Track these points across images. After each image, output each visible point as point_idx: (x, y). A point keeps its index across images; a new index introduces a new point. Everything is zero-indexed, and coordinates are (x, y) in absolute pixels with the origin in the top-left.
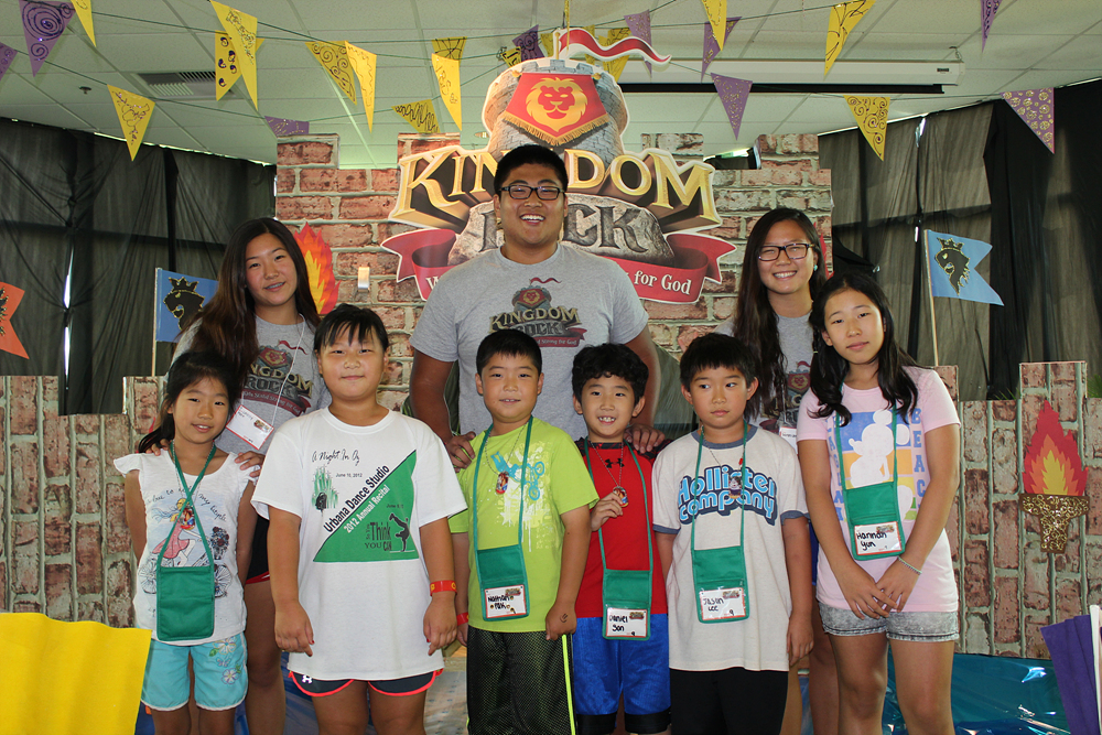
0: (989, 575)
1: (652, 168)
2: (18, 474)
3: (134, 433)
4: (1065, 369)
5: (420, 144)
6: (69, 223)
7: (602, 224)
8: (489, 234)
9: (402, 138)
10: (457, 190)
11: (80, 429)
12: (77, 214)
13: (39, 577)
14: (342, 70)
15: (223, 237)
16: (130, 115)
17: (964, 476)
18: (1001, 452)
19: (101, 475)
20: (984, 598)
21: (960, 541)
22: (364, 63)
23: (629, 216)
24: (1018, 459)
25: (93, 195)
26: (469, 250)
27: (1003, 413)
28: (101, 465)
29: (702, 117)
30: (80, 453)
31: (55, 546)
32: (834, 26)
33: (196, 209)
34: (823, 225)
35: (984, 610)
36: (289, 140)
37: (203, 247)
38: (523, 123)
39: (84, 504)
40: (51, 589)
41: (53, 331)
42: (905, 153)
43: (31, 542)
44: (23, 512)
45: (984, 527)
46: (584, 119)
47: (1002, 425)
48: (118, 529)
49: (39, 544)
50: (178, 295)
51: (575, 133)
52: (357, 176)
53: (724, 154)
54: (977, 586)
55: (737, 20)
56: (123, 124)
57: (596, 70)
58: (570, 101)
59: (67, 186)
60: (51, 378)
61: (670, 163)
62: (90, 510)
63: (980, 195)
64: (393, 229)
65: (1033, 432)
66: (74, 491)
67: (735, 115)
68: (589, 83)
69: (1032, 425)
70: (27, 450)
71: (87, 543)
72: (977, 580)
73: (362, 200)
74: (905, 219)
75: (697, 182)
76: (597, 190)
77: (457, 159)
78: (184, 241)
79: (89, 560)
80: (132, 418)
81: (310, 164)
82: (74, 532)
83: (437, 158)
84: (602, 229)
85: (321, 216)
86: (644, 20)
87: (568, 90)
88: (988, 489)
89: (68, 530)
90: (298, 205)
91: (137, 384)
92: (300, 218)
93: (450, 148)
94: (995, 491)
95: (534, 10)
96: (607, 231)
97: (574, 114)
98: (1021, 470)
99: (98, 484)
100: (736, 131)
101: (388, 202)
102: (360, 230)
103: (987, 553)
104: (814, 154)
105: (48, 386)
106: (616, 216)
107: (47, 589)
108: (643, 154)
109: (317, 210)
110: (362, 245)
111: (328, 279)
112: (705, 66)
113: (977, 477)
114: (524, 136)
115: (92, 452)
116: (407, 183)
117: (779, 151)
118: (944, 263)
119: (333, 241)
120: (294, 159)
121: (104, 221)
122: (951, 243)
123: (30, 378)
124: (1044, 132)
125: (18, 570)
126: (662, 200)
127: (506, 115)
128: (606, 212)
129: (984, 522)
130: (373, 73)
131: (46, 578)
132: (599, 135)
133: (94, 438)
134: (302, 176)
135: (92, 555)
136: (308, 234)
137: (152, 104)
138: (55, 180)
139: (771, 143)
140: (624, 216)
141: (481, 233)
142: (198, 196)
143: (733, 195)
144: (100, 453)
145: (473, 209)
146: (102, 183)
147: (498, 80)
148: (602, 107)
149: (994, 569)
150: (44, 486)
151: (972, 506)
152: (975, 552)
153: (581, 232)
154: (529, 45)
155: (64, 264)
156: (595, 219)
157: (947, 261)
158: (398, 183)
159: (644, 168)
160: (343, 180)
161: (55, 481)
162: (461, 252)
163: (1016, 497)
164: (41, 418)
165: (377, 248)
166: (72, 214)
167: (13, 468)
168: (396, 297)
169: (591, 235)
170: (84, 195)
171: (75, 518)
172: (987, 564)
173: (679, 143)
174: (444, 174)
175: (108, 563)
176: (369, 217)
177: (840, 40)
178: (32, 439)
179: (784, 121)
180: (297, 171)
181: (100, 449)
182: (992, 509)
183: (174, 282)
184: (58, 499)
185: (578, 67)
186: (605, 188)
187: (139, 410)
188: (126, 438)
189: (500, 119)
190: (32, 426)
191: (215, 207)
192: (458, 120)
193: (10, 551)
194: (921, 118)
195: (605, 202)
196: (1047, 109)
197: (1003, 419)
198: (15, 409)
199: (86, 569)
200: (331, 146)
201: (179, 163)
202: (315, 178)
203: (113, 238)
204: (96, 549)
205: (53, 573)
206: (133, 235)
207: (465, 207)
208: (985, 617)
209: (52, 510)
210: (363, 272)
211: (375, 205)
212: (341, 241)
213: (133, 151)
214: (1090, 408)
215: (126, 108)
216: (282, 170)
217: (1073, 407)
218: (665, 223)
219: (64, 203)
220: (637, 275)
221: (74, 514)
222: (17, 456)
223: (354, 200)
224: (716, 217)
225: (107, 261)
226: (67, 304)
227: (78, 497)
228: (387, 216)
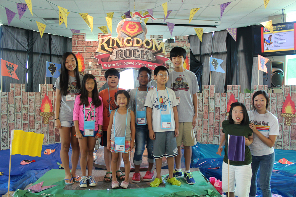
0: (219, 129)
1: (152, 42)
2: (17, 104)
3: (41, 96)
4: (236, 87)
5: (103, 36)
6: (28, 50)
7: (141, 54)
8: (117, 55)
9: (99, 34)
10: (111, 46)
11: (30, 95)
12: (29, 48)
13: (21, 126)
14: (86, 19)
15: (62, 54)
16: (41, 28)
17: (215, 108)
18: (223, 103)
19: (34, 105)
20: (218, 133)
21: (214, 122)
22: (91, 19)
23: (147, 52)
24: (226, 105)
25: (33, 44)
26: (113, 59)
27: (223, 96)
28: (34, 102)
29: (166, 30)
30: (30, 100)
31: (25, 119)
32: (191, 13)
33: (56, 47)
34: (188, 55)
35: (218, 136)
36: (75, 34)
37: (57, 56)
38: (125, 32)
39: (31, 111)
40: (24, 128)
41: (24, 74)
42: (209, 39)
43: (20, 118)
44: (18, 112)
45: (219, 119)
46: (138, 31)
47: (223, 98)
48: (38, 116)
49: (21, 119)
50: (51, 67)
51: (136, 34)
52: (89, 42)
53: (172, 38)
54: (217, 131)
55: (171, 11)
56: (39, 30)
57: (141, 21)
58: (135, 27)
59: (27, 42)
60: (24, 84)
61: (156, 41)
62: (32, 112)
63: (225, 49)
64: (97, 54)
65: (229, 100)
66: (29, 108)
67: (171, 31)
68: (139, 24)
69: (229, 98)
70: (19, 99)
71: (31, 119)
72: (217, 130)
73: (90, 47)
74: (209, 54)
75: (162, 45)
76: (140, 47)
77: (111, 39)
78: (53, 55)
79: (32, 122)
80: (41, 93)
81: (79, 40)
82: (29, 117)
83: (106, 39)
84: (141, 55)
85: (82, 51)
86: (151, 10)
87: (135, 25)
88: (220, 111)
89: (28, 116)
90: (77, 48)
91: (42, 86)
92: (77, 51)
93: (109, 37)
94: (221, 111)
95: (129, 7)
96: (142, 55)
97: (136, 30)
98: (226, 107)
99: (34, 106)
100: (171, 34)
101: (96, 48)
102: (90, 54)
103: (219, 124)
104: (187, 40)
105: (23, 86)
106: (144, 52)
107: (23, 128)
108: (150, 39)
109: (81, 49)
110: (90, 57)
111: (83, 64)
112: (165, 20)
113: (218, 108)
114: (125, 35)
115: (32, 100)
116: (100, 44)
117: (179, 39)
118: (213, 64)
119: (84, 56)
120: (76, 38)
121: (35, 50)
122: (215, 60)
123: (19, 84)
124: (234, 37)
125: (17, 124)
126: (154, 49)
127: (122, 30)
128: (142, 51)
129: (219, 118)
130: (93, 21)
131: (23, 126)
132: (141, 35)
133: (33, 97)
134: (78, 42)
135: (33, 121)
136: (79, 55)
137: (46, 25)
138: (24, 41)
139: (178, 37)
140: (146, 52)
141: (116, 55)
142: (56, 45)
143: (169, 48)
144: (34, 100)
145: (114, 50)
146: (35, 41)
147: (120, 22)
148: (142, 29)
149: (220, 127)
150: (22, 107)
151: (216, 114)
152: (217, 124)
153: (137, 55)
154: (128, 15)
155: (26, 59)
156: (140, 53)
157: (214, 63)
158: (98, 44)
159: (150, 42)
160: (86, 43)
161: (25, 106)
162: (111, 59)
163: (225, 113)
164: (22, 92)
165: (93, 58)
166: (28, 48)
167: (16, 103)
168: (97, 68)
169: (139, 56)
170: (31, 44)
171: (29, 114)
172: (219, 126)
173: (158, 37)
174: (108, 42)
175: (36, 123)
176: (92, 51)
177: (192, 16)
178: (20, 97)
179: (184, 32)
180: (77, 41)
181: (34, 99)
182: (220, 115)
183: (50, 64)
184: (25, 110)
185: (137, 20)
186: (142, 46)
187: (42, 91)
188: (40, 97)
189: (120, 31)
190: (20, 94)
191: (60, 47)
192: (111, 31)
193: (15, 120)
194: (213, 32)
195: (142, 49)
196: (235, 32)
197: (223, 97)
198: (16, 91)
199: (31, 124)
200: (84, 36)
201: (52, 37)
202: (81, 43)
203: (38, 54)
204: (33, 120)
205: (25, 125)
206: (42, 53)
207: (112, 49)
208: (218, 137)
209: (24, 112)
210: (90, 63)
211: (93, 49)
212: (86, 56)
213: (42, 35)
214: (241, 95)
215: (40, 26)
216: (73, 41)
217: (237, 95)
218: (155, 54)
219: (27, 46)
220: (148, 65)
221: (29, 113)
222: (17, 100)
223: (89, 47)
224: (166, 53)
225: (36, 58)
226: (27, 68)
227: (30, 109)
228: (96, 51)
